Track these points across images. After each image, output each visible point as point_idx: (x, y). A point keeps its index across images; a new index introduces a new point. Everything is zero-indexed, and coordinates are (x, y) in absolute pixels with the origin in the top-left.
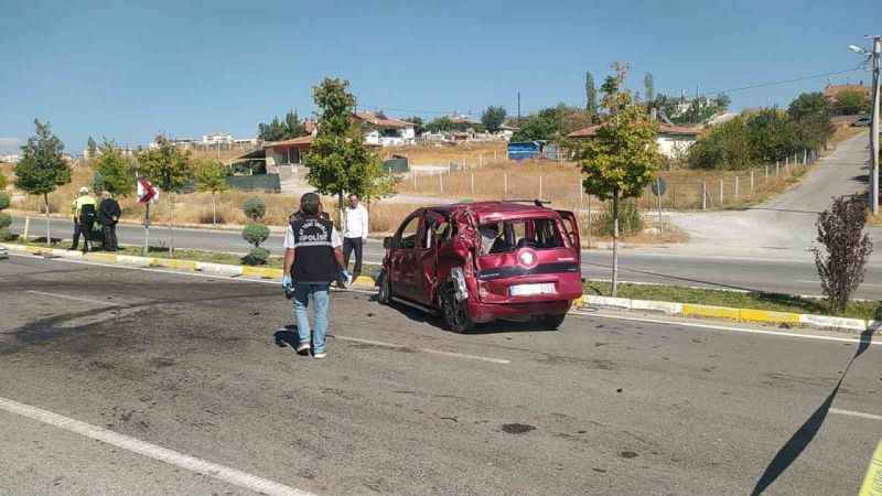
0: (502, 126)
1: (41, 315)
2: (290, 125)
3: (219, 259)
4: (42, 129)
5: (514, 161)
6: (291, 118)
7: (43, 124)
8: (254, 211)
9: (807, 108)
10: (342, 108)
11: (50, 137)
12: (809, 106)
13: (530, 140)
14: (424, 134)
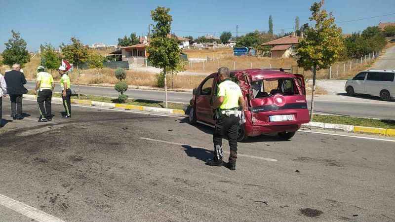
0: (229, 41)
1: (10, 128)
2: (132, 38)
3: (103, 100)
4: (15, 35)
5: (236, 56)
6: (133, 36)
7: (16, 33)
8: (121, 76)
9: (370, 33)
10: (166, 23)
11: (19, 39)
12: (371, 32)
13: (243, 47)
14: (193, 44)
